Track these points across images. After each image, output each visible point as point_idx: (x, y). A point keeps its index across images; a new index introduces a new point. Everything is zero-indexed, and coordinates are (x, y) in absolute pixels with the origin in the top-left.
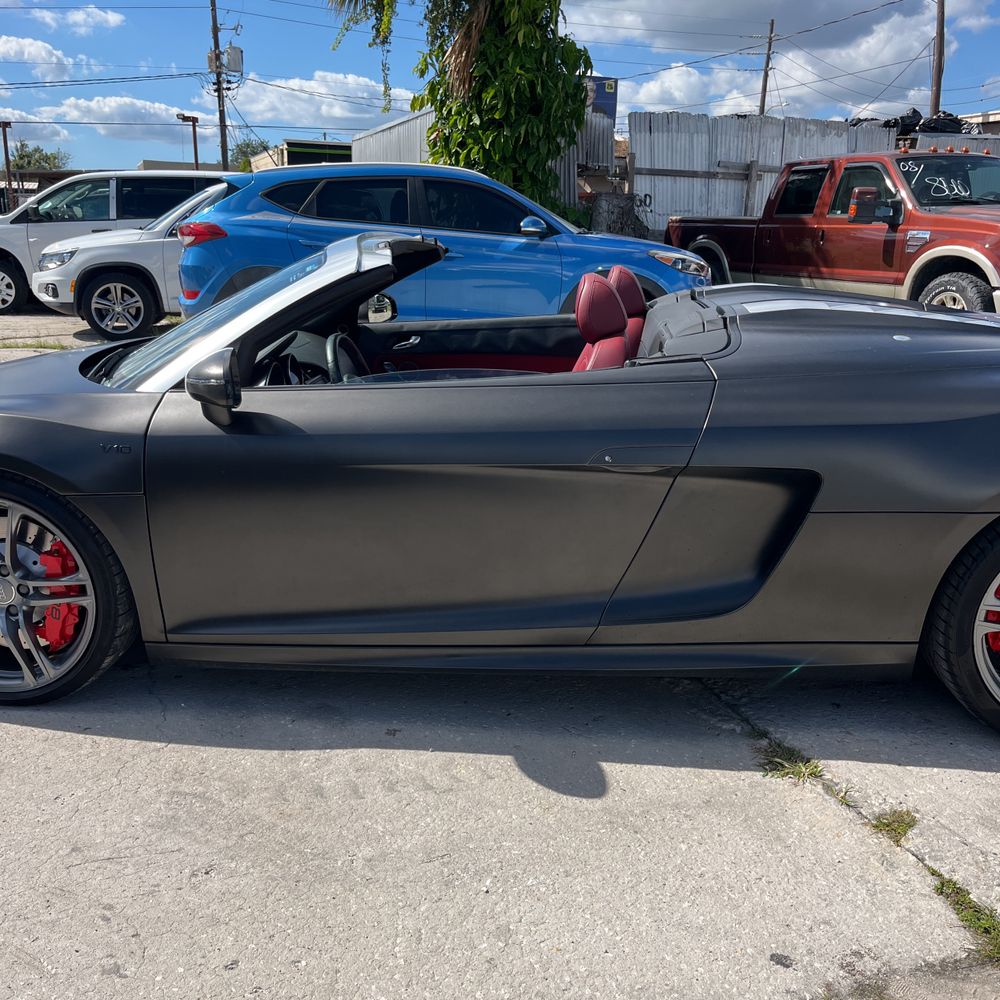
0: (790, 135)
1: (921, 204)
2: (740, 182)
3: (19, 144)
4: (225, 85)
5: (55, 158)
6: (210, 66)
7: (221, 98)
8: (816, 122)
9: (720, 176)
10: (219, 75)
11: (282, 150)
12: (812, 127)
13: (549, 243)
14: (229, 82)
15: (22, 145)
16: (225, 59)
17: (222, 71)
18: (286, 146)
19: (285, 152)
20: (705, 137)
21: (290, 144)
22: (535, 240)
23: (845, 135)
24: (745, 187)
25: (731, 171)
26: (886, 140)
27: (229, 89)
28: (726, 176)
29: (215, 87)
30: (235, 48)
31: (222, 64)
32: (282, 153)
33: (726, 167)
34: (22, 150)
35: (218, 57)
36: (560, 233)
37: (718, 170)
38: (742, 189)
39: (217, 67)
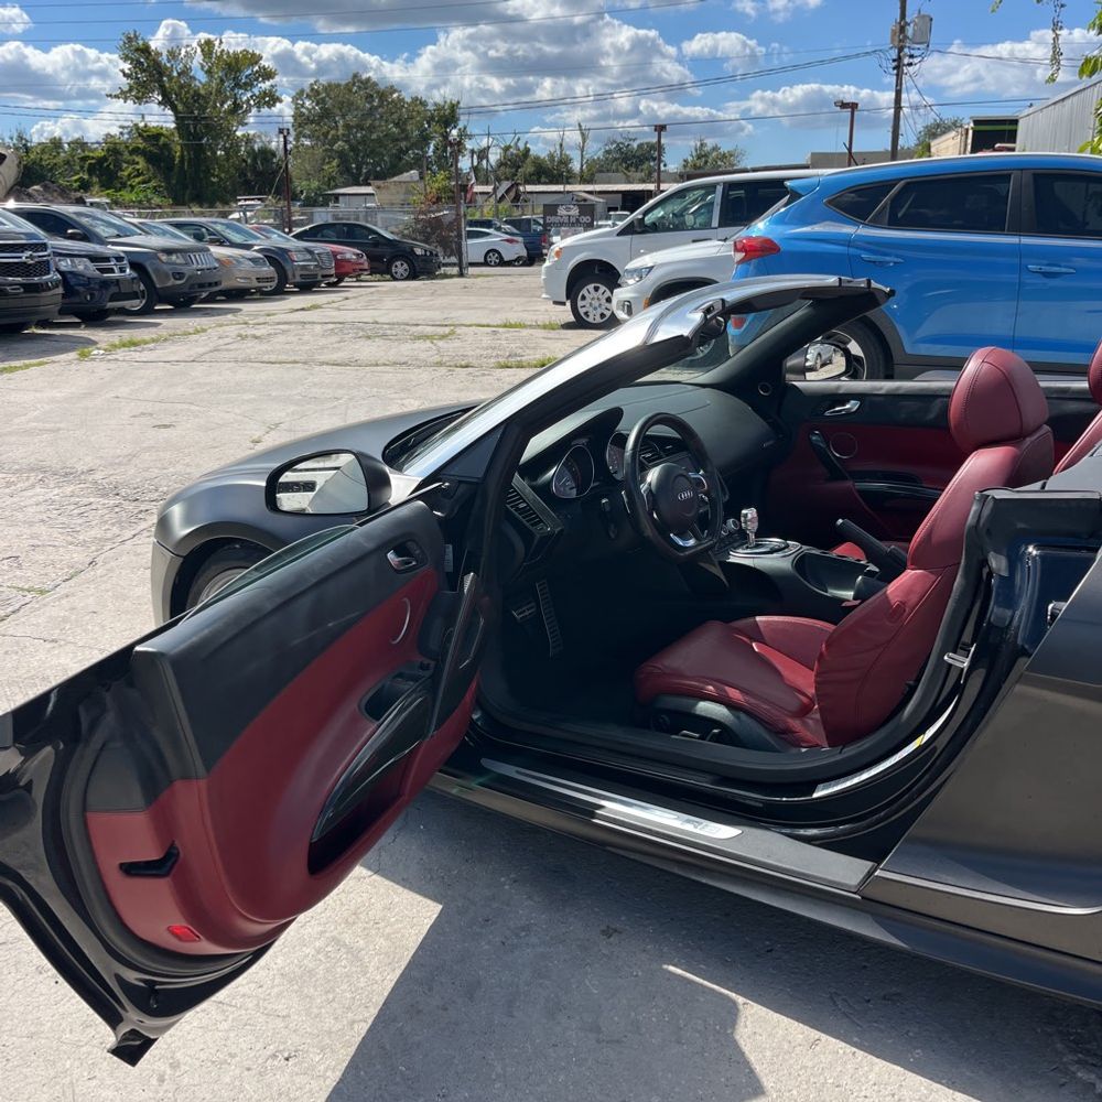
3: (699, 144)
4: (906, 61)
5: (731, 156)
6: (892, 41)
7: (899, 76)
10: (901, 49)
11: (967, 130)
14: (912, 56)
15: (702, 145)
16: (910, 31)
17: (906, 43)
18: (972, 125)
19: (971, 132)
21: (976, 122)
27: (910, 64)
29: (895, 64)
30: (924, 16)
31: (906, 37)
32: (967, 134)
34: (701, 149)
35: (902, 30)
39: (900, 41)
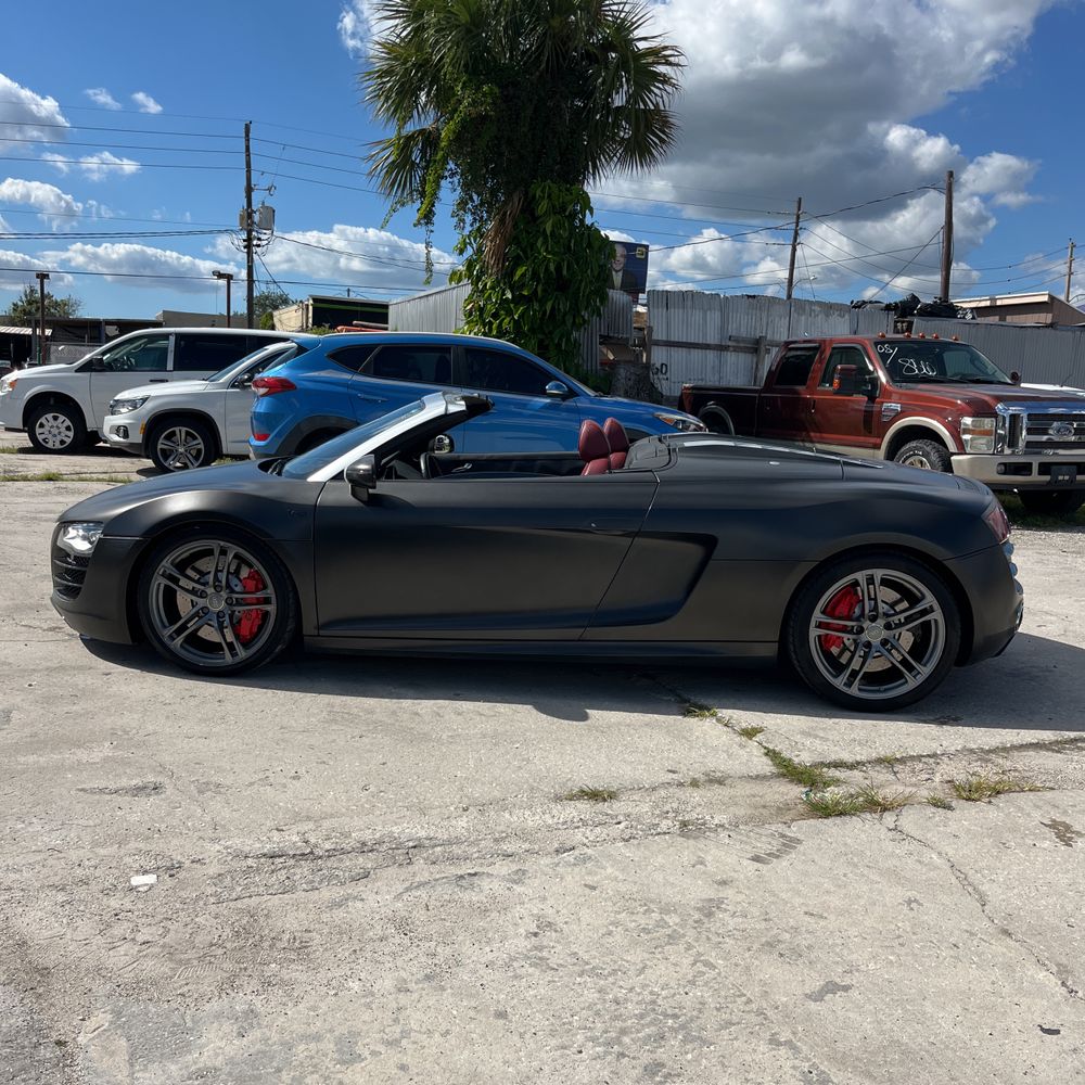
0: (796, 315)
1: (894, 381)
2: (750, 355)
3: (29, 290)
4: (255, 242)
5: (65, 305)
6: (241, 224)
7: (249, 254)
8: (819, 303)
9: (731, 349)
10: (250, 232)
11: (307, 305)
12: (817, 308)
13: (570, 403)
14: (259, 239)
15: (32, 291)
16: (256, 217)
17: (254, 225)
18: (311, 302)
19: (311, 308)
20: (718, 314)
21: (315, 300)
22: (558, 401)
23: (847, 317)
24: (755, 360)
25: (742, 345)
26: (885, 322)
27: (258, 246)
28: (736, 349)
29: (245, 243)
30: (267, 208)
31: (253, 222)
32: (307, 309)
33: (737, 341)
34: (31, 295)
35: (250, 216)
36: (578, 395)
37: (730, 343)
38: (752, 362)
39: (249, 225)
